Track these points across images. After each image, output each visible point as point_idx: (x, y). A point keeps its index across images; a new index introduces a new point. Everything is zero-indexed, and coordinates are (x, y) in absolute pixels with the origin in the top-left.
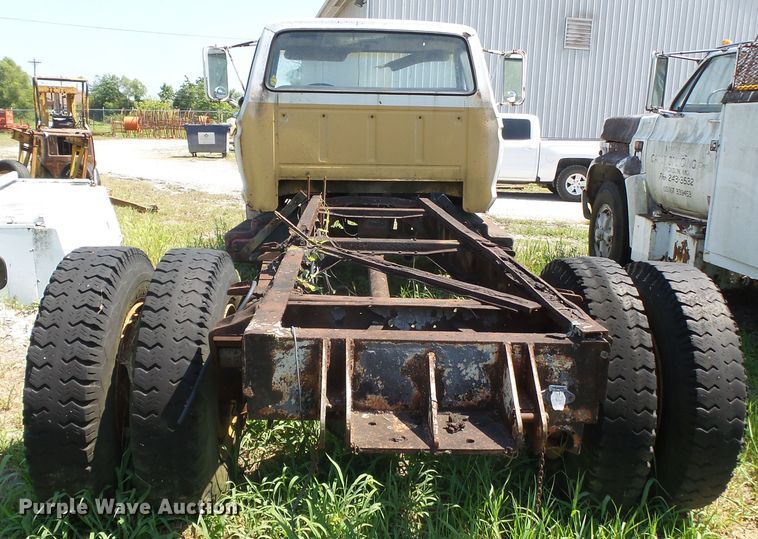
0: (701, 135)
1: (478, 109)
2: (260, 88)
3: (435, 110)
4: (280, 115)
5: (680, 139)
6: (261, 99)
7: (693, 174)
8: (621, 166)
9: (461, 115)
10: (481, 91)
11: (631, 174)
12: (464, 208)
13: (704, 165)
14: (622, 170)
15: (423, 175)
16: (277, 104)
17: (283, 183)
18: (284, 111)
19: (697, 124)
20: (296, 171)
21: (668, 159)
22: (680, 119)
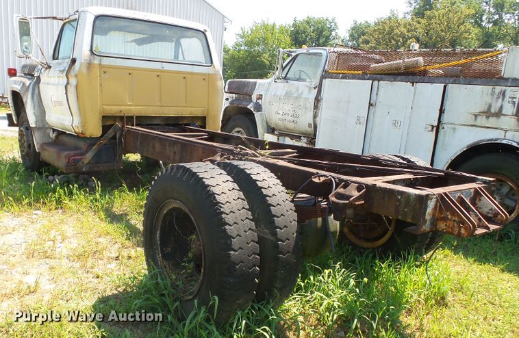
0: (302, 93)
1: (215, 74)
2: (89, 53)
3: (192, 74)
4: (102, 72)
5: (288, 95)
6: (90, 60)
7: (299, 112)
8: (251, 107)
9: (205, 77)
10: (215, 64)
11: (258, 111)
13: (306, 108)
14: (252, 109)
15: (186, 112)
16: (100, 65)
17: (105, 118)
18: (105, 69)
19: (298, 87)
20: (113, 110)
21: (281, 104)
22: (286, 84)
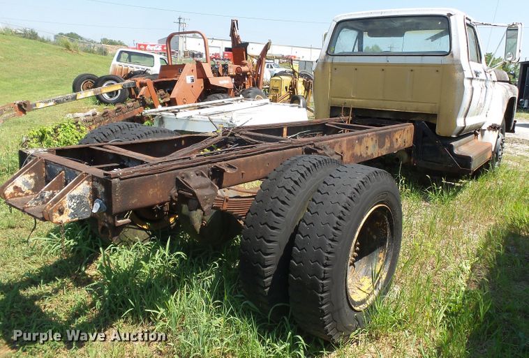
1: (450, 65)
2: (325, 54)
3: (422, 65)
4: (333, 69)
6: (325, 60)
9: (439, 69)
10: (454, 53)
12: (437, 132)
15: (411, 108)
16: (332, 63)
17: (333, 108)
18: (336, 67)
20: (339, 101)
